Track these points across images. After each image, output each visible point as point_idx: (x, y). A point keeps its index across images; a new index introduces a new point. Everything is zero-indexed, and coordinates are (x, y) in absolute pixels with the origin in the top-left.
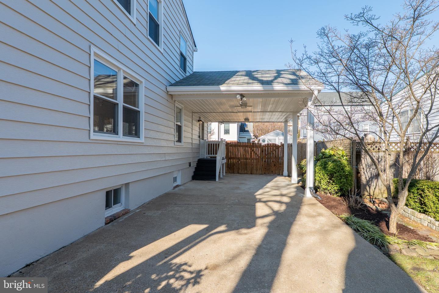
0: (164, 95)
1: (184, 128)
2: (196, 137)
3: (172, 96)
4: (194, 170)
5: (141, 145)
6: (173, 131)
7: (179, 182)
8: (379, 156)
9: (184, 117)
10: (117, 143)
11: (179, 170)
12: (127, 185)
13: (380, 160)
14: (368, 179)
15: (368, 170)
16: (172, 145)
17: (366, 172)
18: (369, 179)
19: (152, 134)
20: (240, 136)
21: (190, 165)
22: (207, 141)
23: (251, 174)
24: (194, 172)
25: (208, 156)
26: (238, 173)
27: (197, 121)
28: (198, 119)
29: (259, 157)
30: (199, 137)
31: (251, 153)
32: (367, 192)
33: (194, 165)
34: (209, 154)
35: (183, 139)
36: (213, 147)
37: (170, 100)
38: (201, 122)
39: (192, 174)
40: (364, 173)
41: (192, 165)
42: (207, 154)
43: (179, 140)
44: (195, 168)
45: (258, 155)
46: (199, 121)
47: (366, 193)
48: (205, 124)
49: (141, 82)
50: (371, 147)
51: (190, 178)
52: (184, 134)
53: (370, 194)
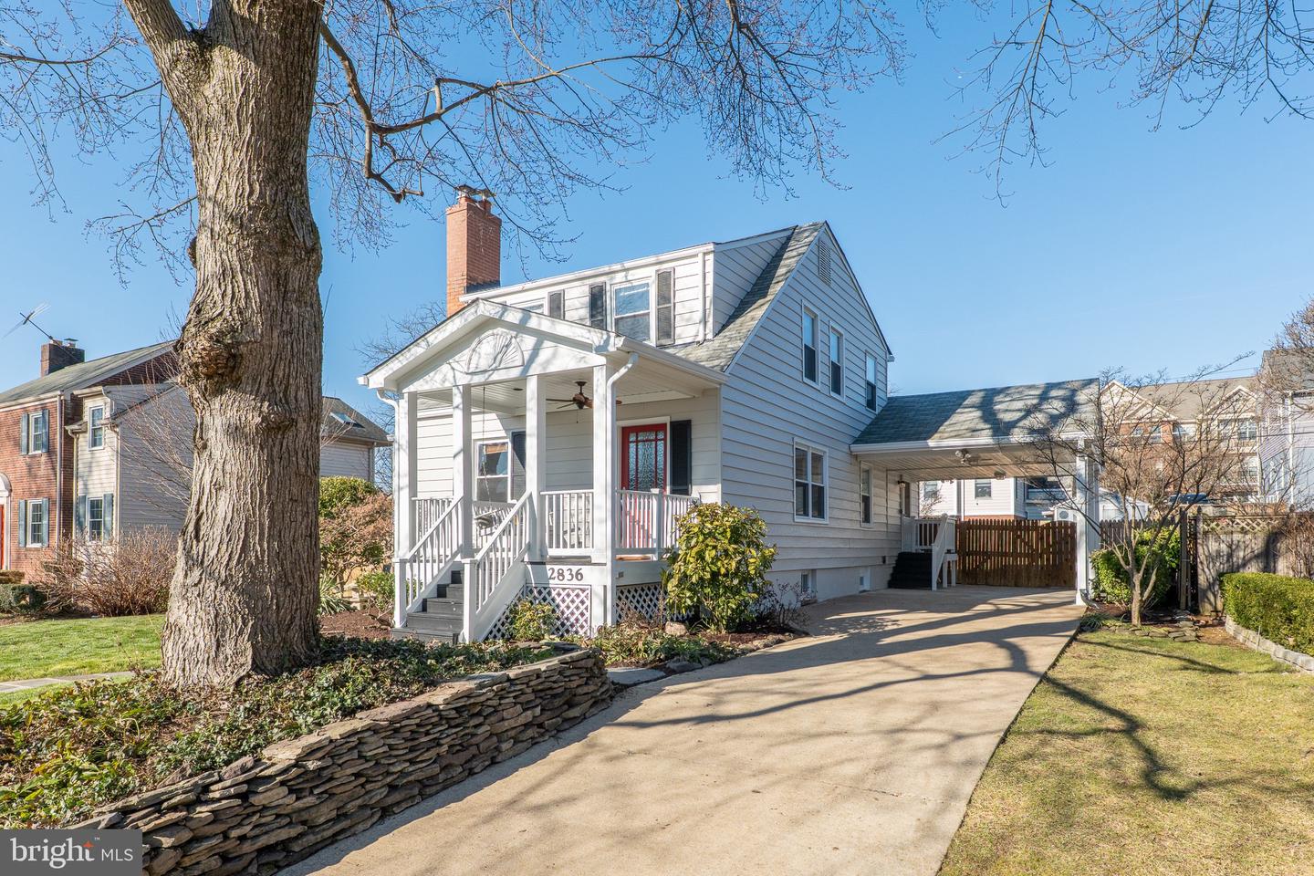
0: (847, 458)
1: (873, 500)
2: (893, 512)
3: (856, 457)
4: (891, 571)
5: (826, 527)
6: (859, 507)
7: (866, 586)
8: (1232, 541)
9: (874, 481)
10: (809, 525)
11: (866, 567)
12: (814, 571)
13: (1234, 547)
14: (1211, 580)
15: (1211, 565)
16: (857, 527)
17: (1206, 570)
18: (1214, 581)
19: (837, 514)
20: (1027, 501)
21: (884, 562)
22: (917, 518)
23: (1016, 585)
24: (892, 575)
25: (921, 547)
26: (987, 584)
27: (895, 484)
28: (897, 479)
29: (1033, 550)
30: (901, 511)
31: (1015, 543)
32: (1211, 604)
33: (892, 562)
34: (921, 544)
35: (873, 518)
36: (929, 529)
37: (853, 461)
38: (904, 485)
39: (888, 578)
40: (1203, 570)
41: (887, 562)
42: (917, 544)
43: (867, 519)
44: (894, 568)
45: (1032, 546)
46: (899, 483)
47: (1208, 607)
48: (913, 486)
49: (825, 452)
50: (1218, 525)
51: (885, 583)
52: (874, 509)
53: (1215, 607)
